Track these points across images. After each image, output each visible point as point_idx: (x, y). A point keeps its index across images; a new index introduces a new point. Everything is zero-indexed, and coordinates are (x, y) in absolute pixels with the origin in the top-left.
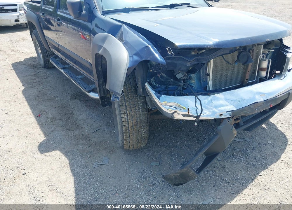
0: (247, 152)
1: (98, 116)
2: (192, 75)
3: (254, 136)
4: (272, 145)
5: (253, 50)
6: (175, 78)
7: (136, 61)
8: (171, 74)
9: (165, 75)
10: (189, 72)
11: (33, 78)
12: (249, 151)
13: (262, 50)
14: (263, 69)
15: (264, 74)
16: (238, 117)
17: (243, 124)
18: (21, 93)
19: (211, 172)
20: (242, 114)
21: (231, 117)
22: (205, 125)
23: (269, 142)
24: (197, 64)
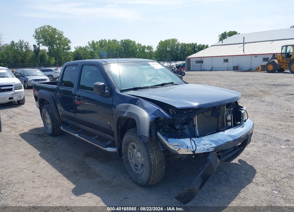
0: (229, 179)
1: (111, 168)
2: (185, 126)
3: (232, 170)
4: (245, 174)
5: (220, 109)
6: (175, 129)
7: (154, 118)
8: (172, 126)
9: (168, 127)
10: (183, 124)
11: (44, 144)
12: (230, 179)
13: (226, 110)
14: (229, 121)
15: (230, 124)
16: (219, 150)
17: (222, 157)
18: (39, 156)
19: (207, 194)
20: (221, 149)
21: (214, 151)
22: (196, 166)
23: (243, 173)
24: (188, 119)
